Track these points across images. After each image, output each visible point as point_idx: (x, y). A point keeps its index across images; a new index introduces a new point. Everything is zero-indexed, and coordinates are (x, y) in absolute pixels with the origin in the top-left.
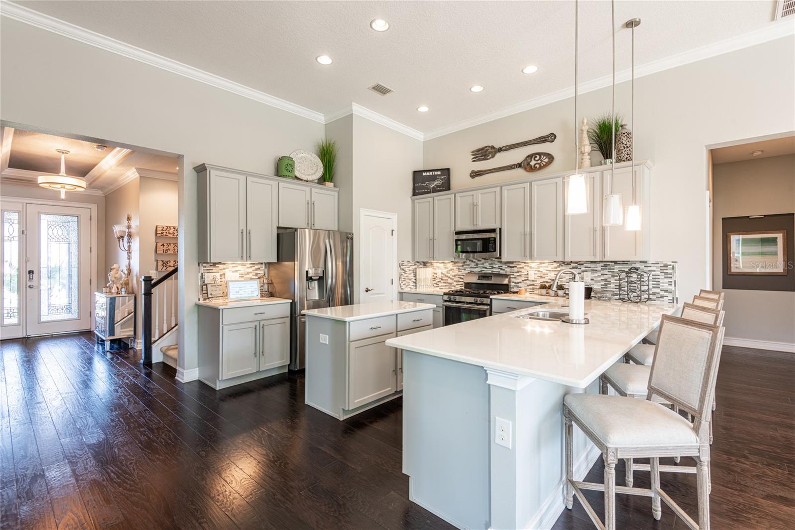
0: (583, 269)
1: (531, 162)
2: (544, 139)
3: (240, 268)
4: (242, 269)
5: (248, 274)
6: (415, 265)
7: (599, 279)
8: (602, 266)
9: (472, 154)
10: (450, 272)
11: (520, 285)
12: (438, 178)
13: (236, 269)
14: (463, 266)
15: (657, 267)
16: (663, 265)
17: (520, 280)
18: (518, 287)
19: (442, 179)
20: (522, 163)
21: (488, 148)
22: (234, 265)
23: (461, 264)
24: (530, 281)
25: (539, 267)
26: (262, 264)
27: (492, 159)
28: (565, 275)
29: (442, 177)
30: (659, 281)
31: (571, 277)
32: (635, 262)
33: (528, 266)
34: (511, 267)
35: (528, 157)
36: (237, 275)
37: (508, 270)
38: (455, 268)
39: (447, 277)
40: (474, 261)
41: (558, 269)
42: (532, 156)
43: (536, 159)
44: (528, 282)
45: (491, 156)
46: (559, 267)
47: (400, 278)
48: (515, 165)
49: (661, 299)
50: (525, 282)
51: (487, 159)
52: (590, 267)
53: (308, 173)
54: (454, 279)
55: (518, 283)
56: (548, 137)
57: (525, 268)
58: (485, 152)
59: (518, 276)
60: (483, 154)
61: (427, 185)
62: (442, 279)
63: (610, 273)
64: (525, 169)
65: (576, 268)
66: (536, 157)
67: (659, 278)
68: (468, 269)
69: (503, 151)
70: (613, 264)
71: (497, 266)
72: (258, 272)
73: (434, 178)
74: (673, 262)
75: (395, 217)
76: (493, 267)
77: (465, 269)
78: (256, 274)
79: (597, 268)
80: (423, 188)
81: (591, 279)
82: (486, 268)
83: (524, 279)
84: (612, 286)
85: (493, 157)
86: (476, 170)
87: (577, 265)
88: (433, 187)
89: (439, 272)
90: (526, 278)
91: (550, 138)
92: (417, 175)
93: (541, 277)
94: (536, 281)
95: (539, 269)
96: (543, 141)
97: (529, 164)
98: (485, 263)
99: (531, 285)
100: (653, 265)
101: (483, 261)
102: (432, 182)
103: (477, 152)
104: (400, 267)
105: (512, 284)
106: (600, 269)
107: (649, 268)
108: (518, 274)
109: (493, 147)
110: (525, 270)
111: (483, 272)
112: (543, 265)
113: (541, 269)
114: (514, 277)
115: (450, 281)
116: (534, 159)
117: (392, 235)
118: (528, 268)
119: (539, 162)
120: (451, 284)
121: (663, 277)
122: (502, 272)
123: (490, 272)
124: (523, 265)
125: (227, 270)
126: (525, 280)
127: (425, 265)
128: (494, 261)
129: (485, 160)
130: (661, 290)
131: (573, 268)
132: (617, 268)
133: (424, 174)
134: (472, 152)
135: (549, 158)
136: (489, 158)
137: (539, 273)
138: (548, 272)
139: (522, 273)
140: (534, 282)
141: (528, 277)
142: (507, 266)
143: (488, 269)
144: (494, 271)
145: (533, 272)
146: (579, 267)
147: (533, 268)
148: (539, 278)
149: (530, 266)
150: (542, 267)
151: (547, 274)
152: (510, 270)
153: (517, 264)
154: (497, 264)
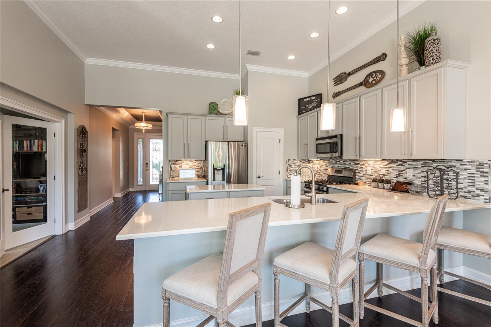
0: (407, 166)
1: (369, 80)
2: (377, 60)
3: (189, 162)
4: (191, 163)
5: (194, 166)
6: (300, 162)
7: (420, 175)
8: (422, 164)
9: (334, 80)
10: (322, 167)
11: (362, 178)
12: (314, 102)
13: (188, 163)
14: (328, 163)
15: (473, 166)
16: (478, 164)
17: (362, 174)
18: (360, 180)
19: (316, 102)
20: (363, 81)
21: (342, 74)
22: (186, 161)
23: (327, 162)
24: (368, 175)
25: (374, 165)
26: (202, 161)
27: (345, 82)
28: (393, 171)
29: (317, 101)
30: (475, 180)
31: (398, 173)
32: (451, 160)
33: (367, 163)
34: (356, 164)
35: (367, 76)
36: (188, 166)
37: (354, 166)
38: (324, 164)
39: (320, 170)
40: (335, 159)
41: (388, 166)
42: (370, 75)
43: (373, 76)
45: (344, 80)
46: (389, 164)
47: (287, 170)
48: (358, 84)
49: (476, 198)
50: (365, 176)
51: (342, 83)
52: (412, 165)
53: (227, 110)
54: (324, 172)
55: (361, 177)
56: (380, 57)
58: (341, 77)
59: (361, 171)
60: (340, 79)
61: (307, 107)
62: (317, 172)
64: (366, 86)
65: (401, 165)
66: (373, 75)
67: (475, 177)
68: (332, 165)
69: (352, 74)
70: (431, 162)
72: (200, 165)
73: (311, 102)
74: (489, 161)
75: (282, 131)
76: (345, 164)
77: (329, 165)
78: (199, 166)
79: (418, 165)
80: (305, 109)
81: (413, 176)
82: (341, 164)
83: (364, 173)
85: (346, 80)
86: (336, 92)
87: (402, 162)
88: (311, 108)
89: (315, 166)
90: (366, 173)
91: (382, 57)
92: (301, 101)
94: (373, 176)
95: (374, 166)
98: (341, 160)
99: (369, 178)
100: (469, 163)
102: (310, 105)
103: (336, 78)
104: (286, 163)
105: (357, 177)
106: (421, 167)
107: (464, 166)
109: (345, 73)
110: (366, 166)
111: (340, 167)
113: (376, 166)
114: (358, 172)
115: (321, 173)
116: (372, 77)
117: (280, 142)
119: (375, 78)
120: (322, 175)
121: (479, 176)
122: (351, 168)
123: (344, 167)
124: (364, 162)
125: (183, 164)
126: (366, 174)
127: (309, 162)
129: (341, 84)
130: (477, 189)
131: (399, 165)
133: (305, 100)
134: (333, 79)
135: (381, 75)
136: (343, 81)
137: (375, 169)
138: (380, 168)
139: (364, 169)
140: (371, 176)
141: (367, 172)
142: (354, 163)
143: (342, 165)
144: (346, 167)
145: (371, 168)
146: (403, 165)
147: (371, 165)
148: (375, 173)
149: (368, 163)
150: (376, 164)
151: (380, 170)
152: (356, 166)
153: (360, 162)
154: (348, 162)
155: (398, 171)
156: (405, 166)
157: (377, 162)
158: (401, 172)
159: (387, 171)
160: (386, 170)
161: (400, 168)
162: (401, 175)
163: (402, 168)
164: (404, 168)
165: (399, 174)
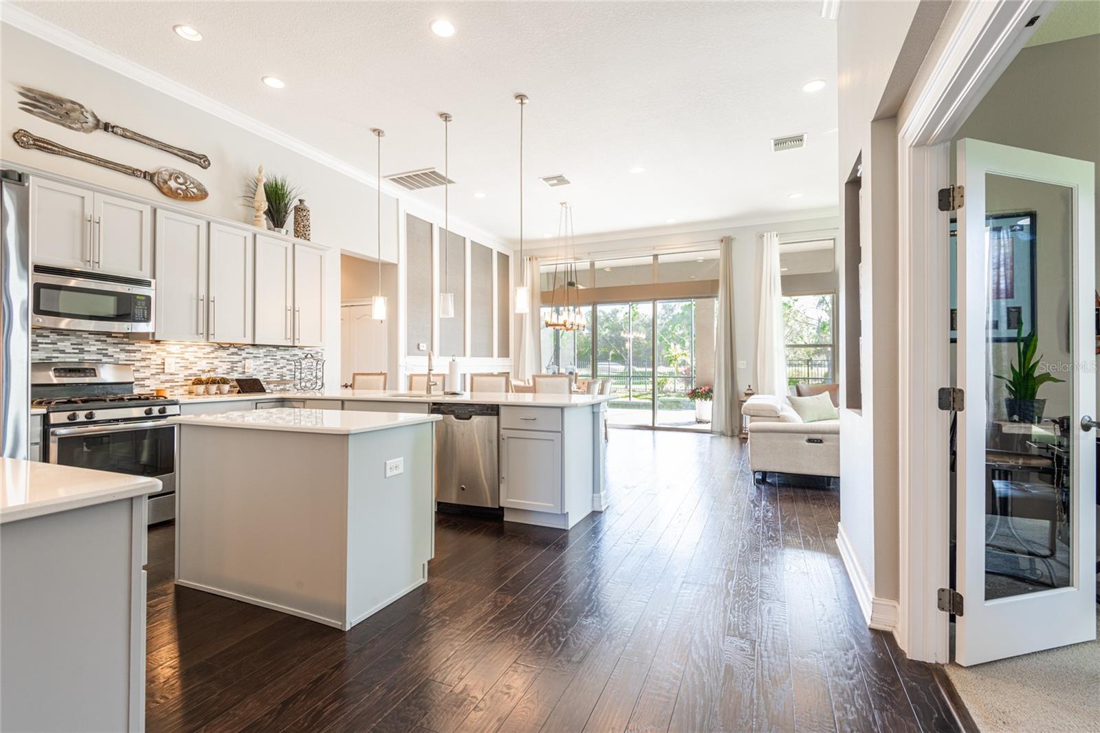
0: (244, 355)
1: (169, 180)
2: (191, 157)
8: (264, 352)
11: (147, 382)
17: (147, 373)
18: (143, 386)
20: (155, 174)
21: (77, 106)
24: (167, 374)
25: (182, 353)
27: (82, 133)
31: (229, 367)
33: (164, 350)
34: (129, 351)
35: (165, 170)
37: (123, 356)
41: (212, 355)
42: (174, 174)
43: (179, 181)
44: (163, 377)
45: (78, 125)
46: (213, 352)
48: (141, 171)
50: (156, 376)
51: (68, 127)
52: (252, 353)
55: (143, 379)
56: (201, 159)
57: (158, 353)
58: (67, 110)
59: (142, 366)
60: (59, 110)
63: (273, 361)
64: (160, 189)
65: (236, 354)
66: (179, 178)
69: (116, 133)
70: (275, 349)
71: (93, 348)
74: (321, 349)
76: (82, 351)
79: (260, 354)
81: (253, 369)
82: (63, 352)
83: (154, 371)
84: (275, 375)
85: (85, 130)
86: (33, 132)
87: (237, 350)
90: (160, 371)
93: (186, 368)
94: (179, 374)
95: (183, 356)
96: (193, 159)
97: (167, 183)
98: (62, 341)
99: (167, 381)
101: (54, 337)
103: (40, 95)
106: (262, 356)
108: (143, 364)
109: (90, 113)
110: (158, 356)
111: (54, 360)
112: (190, 349)
113: (186, 356)
114: (134, 368)
116: (176, 180)
118: (164, 354)
119: (184, 187)
123: (77, 360)
124: (154, 347)
126: (158, 374)
128: (87, 338)
129: (62, 125)
131: (233, 354)
132: (279, 354)
135: (199, 190)
136: (74, 126)
137: (183, 361)
138: (197, 359)
139: (152, 363)
140: (172, 376)
141: (164, 369)
142: (119, 350)
143: (70, 353)
144: (86, 358)
145: (174, 359)
146: (239, 353)
147: (173, 353)
148: (183, 368)
149: (168, 349)
150: (187, 352)
151: (196, 363)
152: (126, 356)
153: (142, 347)
154: (94, 345)
155: (229, 363)
156: (241, 355)
157: (190, 348)
158: (235, 365)
159: (209, 365)
160: (208, 363)
161: (233, 358)
162: (235, 369)
163: (236, 358)
164: (240, 358)
165: (232, 368)
